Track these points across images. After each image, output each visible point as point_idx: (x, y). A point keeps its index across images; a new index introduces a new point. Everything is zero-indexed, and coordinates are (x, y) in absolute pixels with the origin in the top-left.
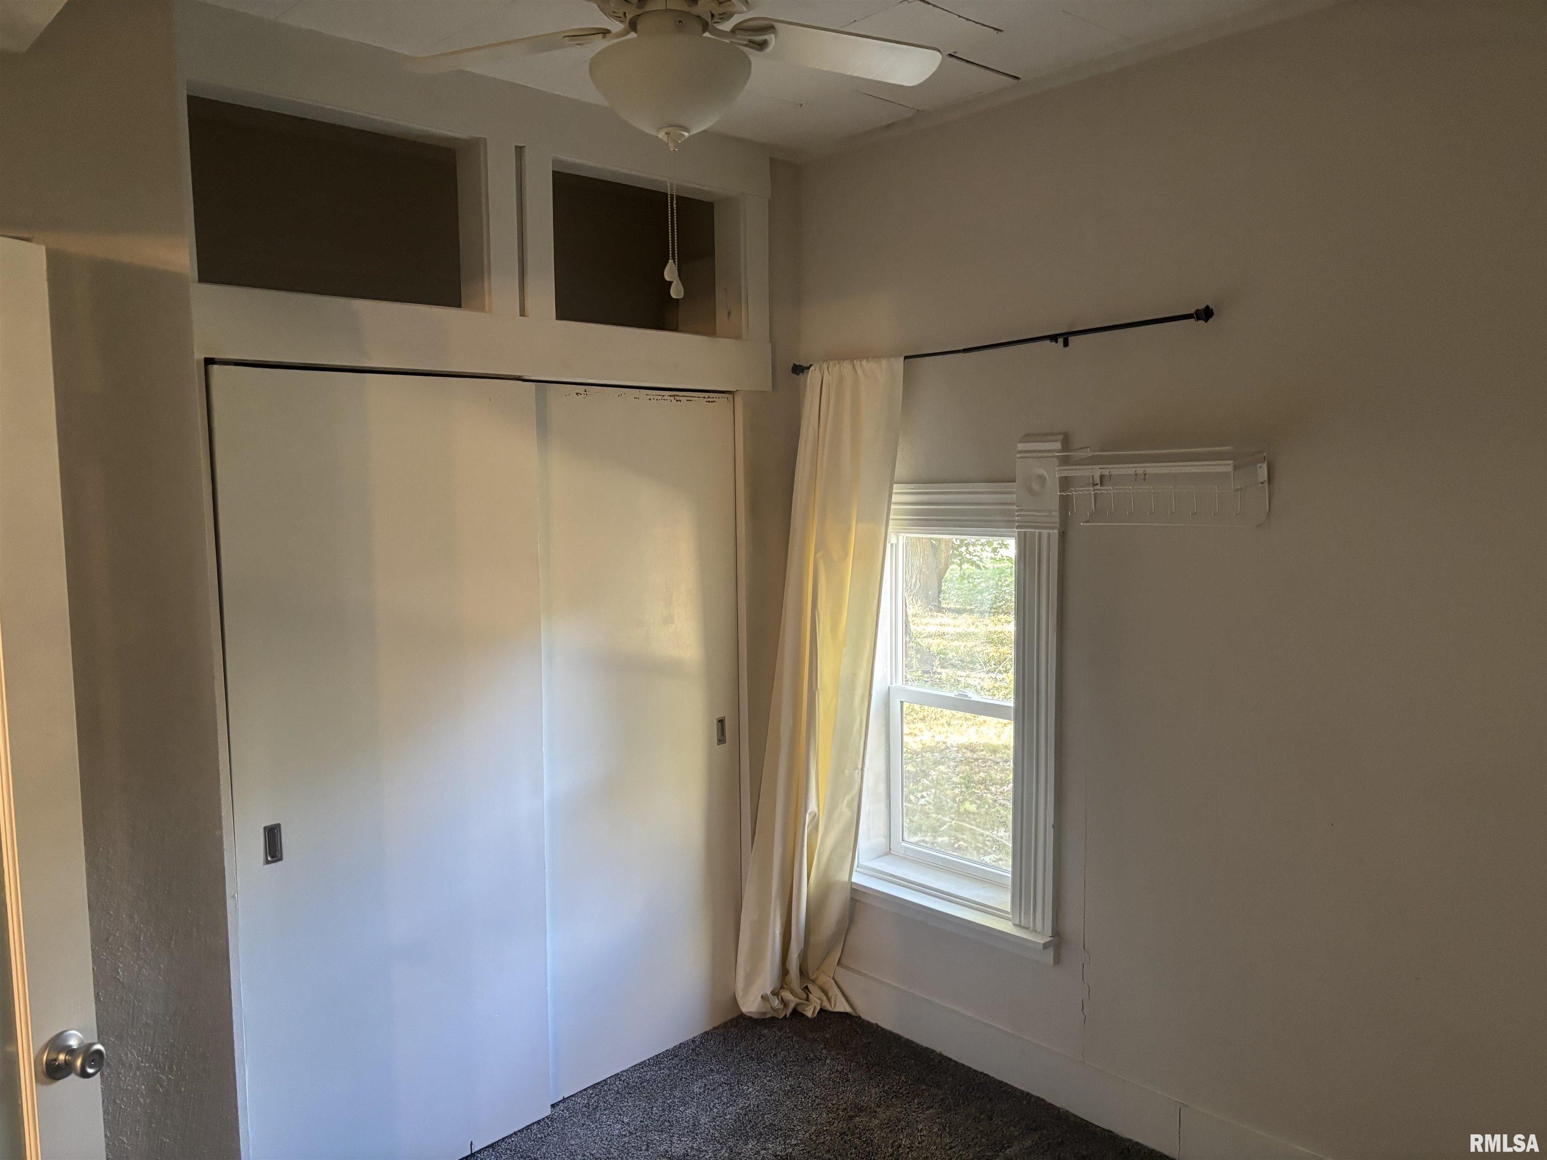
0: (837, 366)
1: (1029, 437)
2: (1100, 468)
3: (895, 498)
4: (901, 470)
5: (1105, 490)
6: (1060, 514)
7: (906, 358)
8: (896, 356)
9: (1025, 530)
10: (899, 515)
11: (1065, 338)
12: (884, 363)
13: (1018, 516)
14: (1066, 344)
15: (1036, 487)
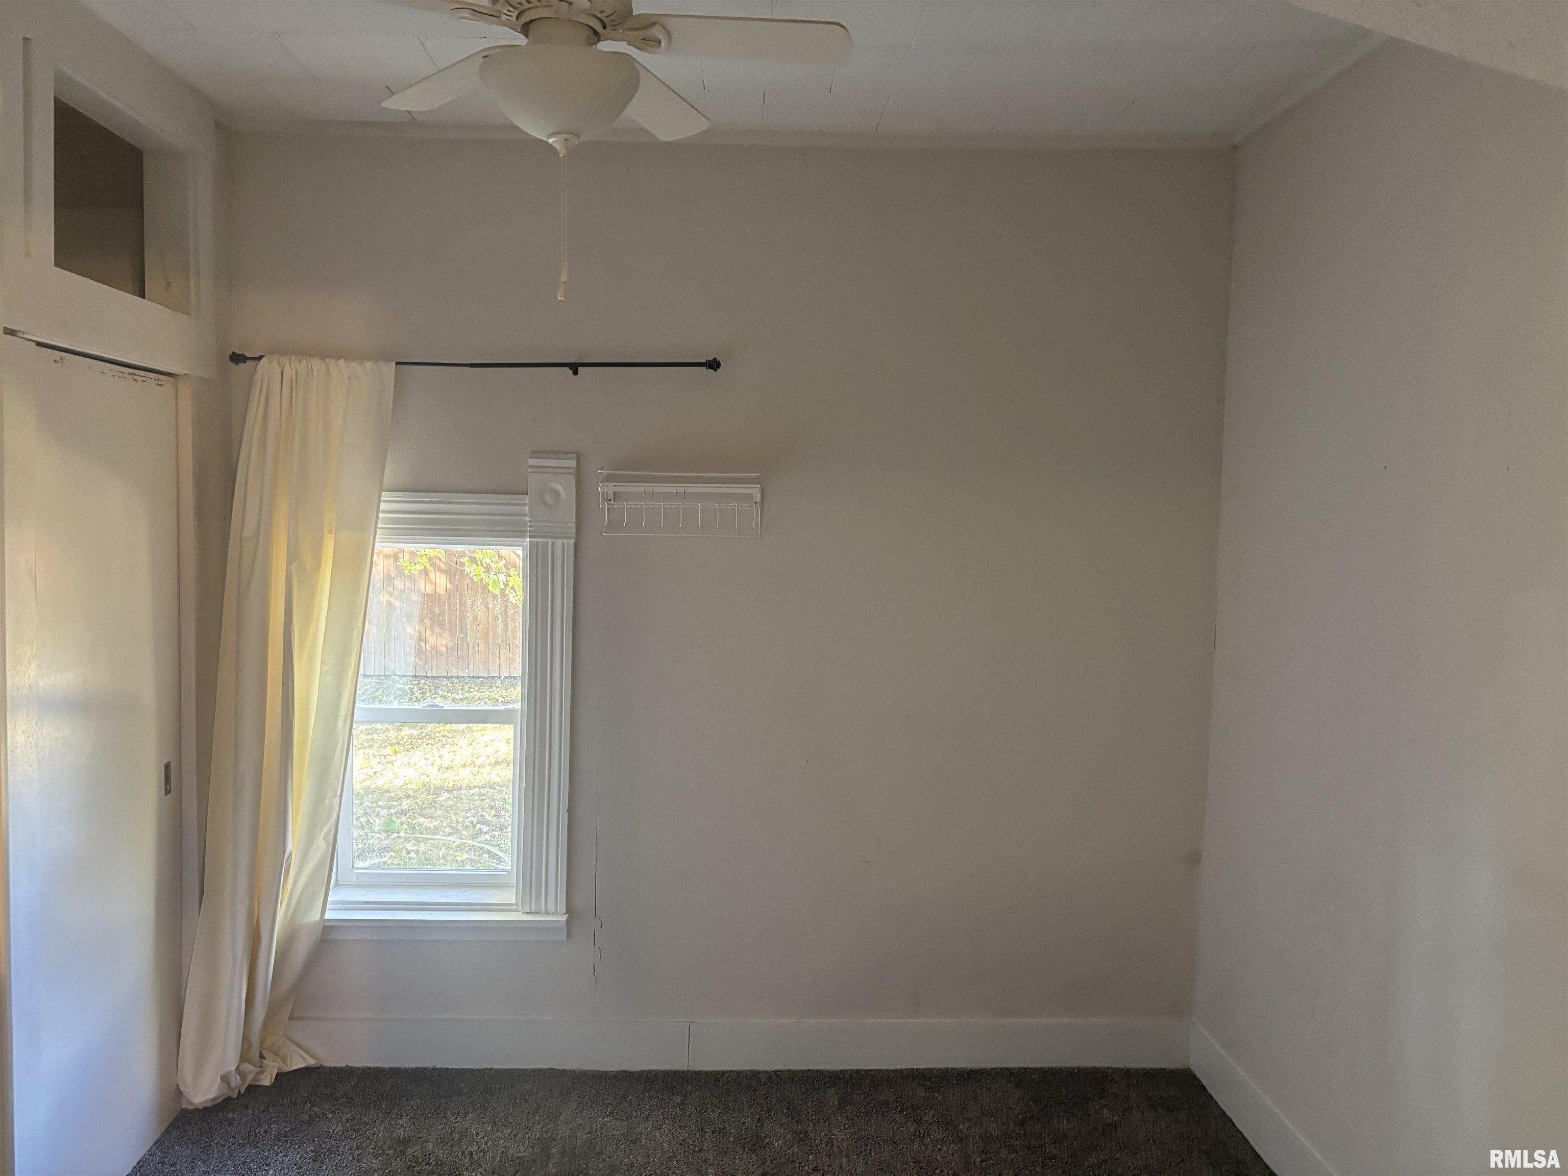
0: (304, 362)
1: (535, 454)
2: (614, 486)
3: (383, 506)
4: (388, 478)
5: (617, 505)
6: (576, 525)
7: (397, 363)
8: (388, 360)
9: (537, 540)
10: (388, 524)
11: (574, 368)
12: (369, 365)
13: (530, 526)
14: (575, 373)
15: (549, 499)
